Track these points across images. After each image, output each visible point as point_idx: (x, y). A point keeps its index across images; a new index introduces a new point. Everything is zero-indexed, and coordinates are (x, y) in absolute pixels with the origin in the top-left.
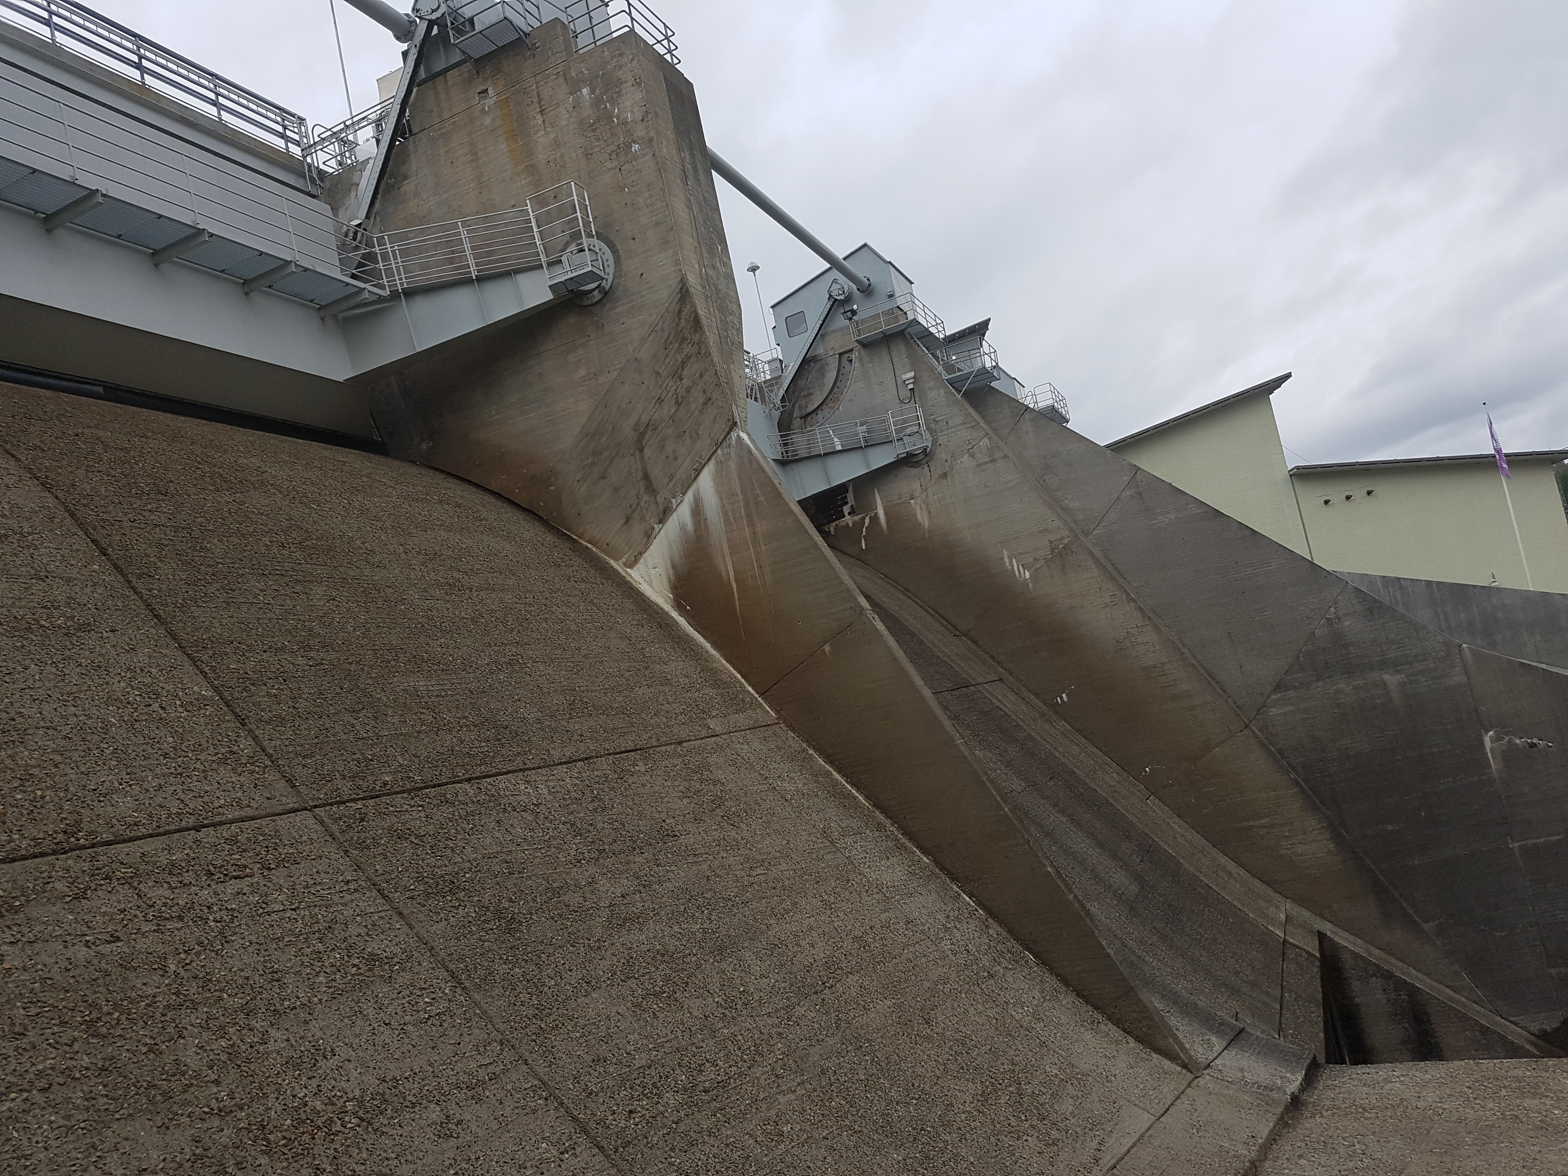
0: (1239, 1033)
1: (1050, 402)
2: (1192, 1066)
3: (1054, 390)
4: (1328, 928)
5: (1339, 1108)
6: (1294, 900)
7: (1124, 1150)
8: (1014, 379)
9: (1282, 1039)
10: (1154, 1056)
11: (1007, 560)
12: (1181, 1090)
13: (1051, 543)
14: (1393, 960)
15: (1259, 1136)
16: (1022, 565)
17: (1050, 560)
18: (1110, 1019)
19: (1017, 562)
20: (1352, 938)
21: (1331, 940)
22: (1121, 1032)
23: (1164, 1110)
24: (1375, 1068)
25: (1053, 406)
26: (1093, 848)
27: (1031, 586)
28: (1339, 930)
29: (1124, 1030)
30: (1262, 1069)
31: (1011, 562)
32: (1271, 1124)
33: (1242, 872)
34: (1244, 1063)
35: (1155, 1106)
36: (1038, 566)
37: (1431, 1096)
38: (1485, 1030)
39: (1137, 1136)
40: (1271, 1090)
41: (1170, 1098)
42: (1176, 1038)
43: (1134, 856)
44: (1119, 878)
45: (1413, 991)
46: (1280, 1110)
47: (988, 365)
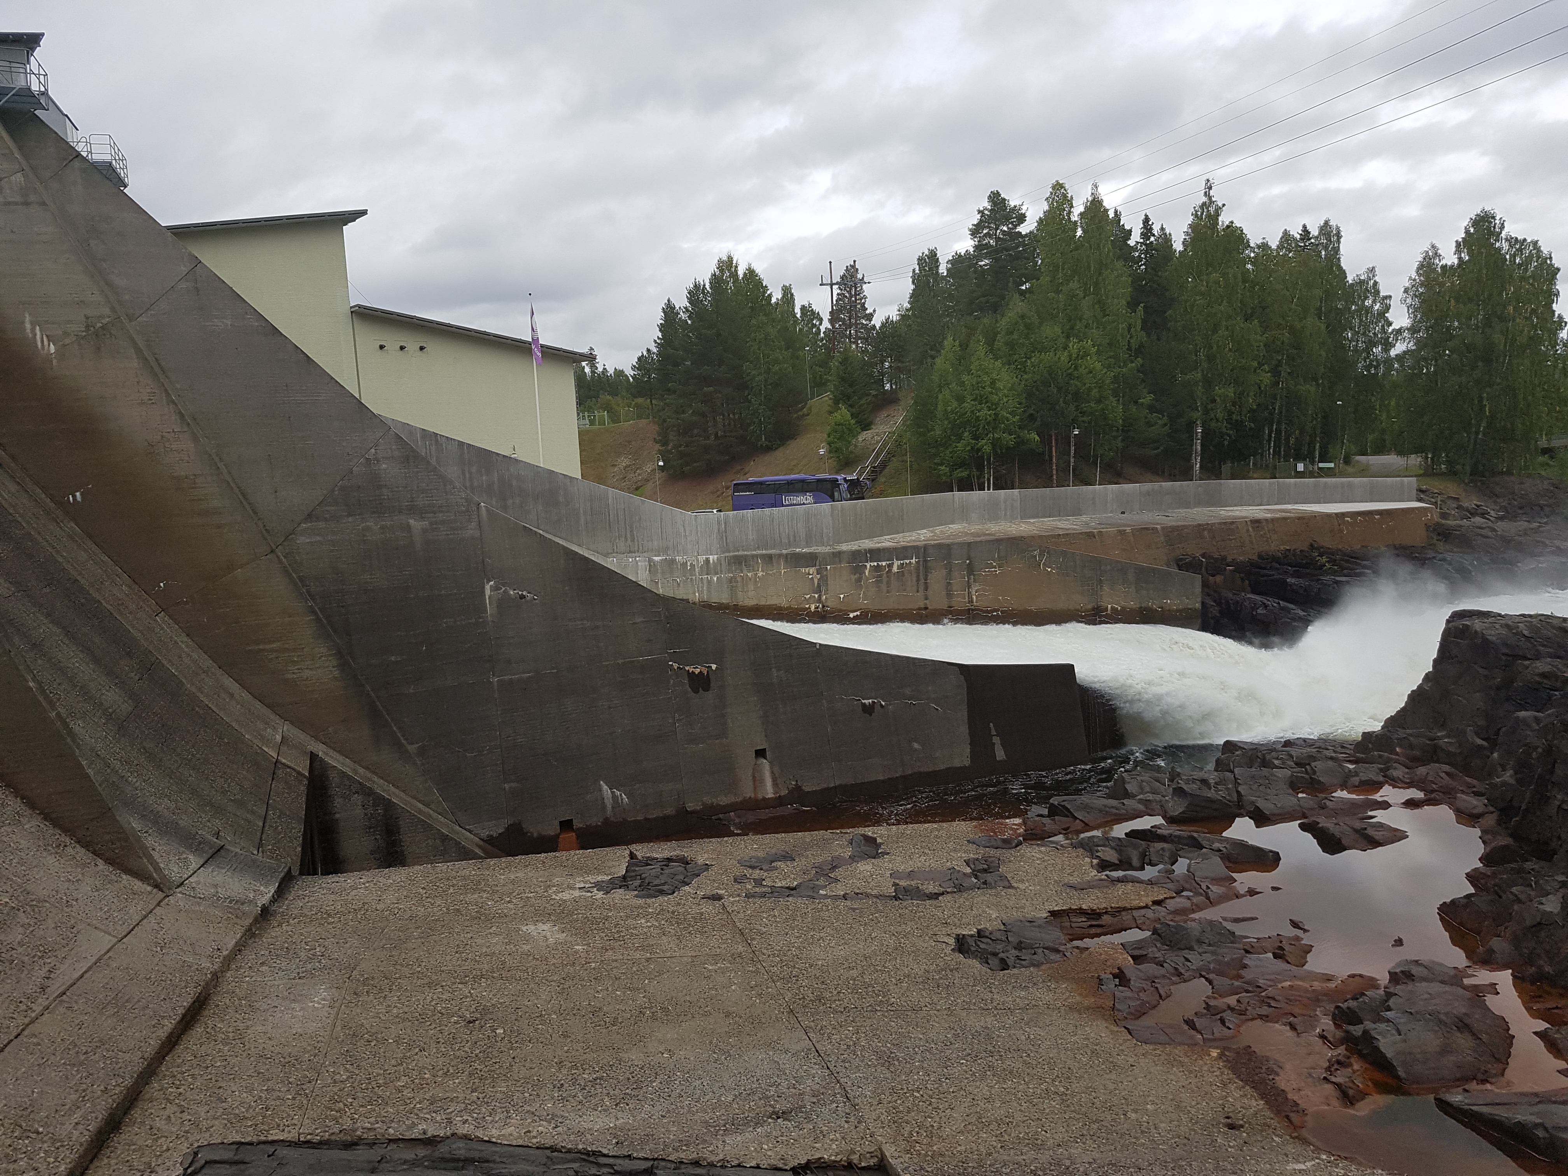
0: (219, 850)
1: (108, 158)
2: (164, 885)
3: (114, 145)
4: (320, 750)
5: (306, 915)
6: (292, 723)
7: (77, 975)
8: (67, 116)
9: (260, 854)
10: (124, 877)
11: (28, 326)
12: (148, 910)
13: (87, 318)
14: (376, 779)
15: (225, 947)
16: (47, 336)
17: (83, 338)
18: (78, 842)
19: (41, 331)
20: (341, 758)
21: (322, 760)
22: (91, 855)
23: (128, 930)
24: (344, 877)
25: (110, 163)
26: (87, 664)
27: (55, 362)
28: (331, 752)
29: (95, 853)
30: (236, 884)
31: (33, 330)
32: (238, 936)
33: (245, 694)
34: (219, 879)
35: (119, 928)
36: (67, 341)
37: (390, 898)
38: (445, 838)
39: (94, 960)
40: (242, 904)
41: (138, 918)
42: (150, 858)
43: (133, 675)
44: (112, 696)
45: (388, 805)
46: (248, 921)
47: (35, 87)
